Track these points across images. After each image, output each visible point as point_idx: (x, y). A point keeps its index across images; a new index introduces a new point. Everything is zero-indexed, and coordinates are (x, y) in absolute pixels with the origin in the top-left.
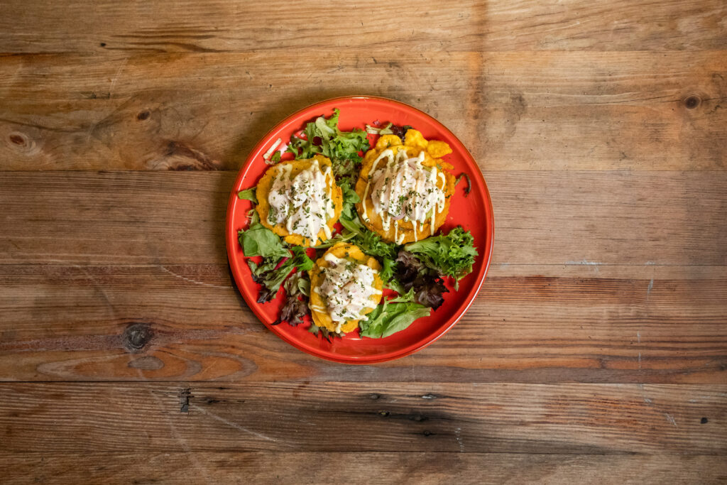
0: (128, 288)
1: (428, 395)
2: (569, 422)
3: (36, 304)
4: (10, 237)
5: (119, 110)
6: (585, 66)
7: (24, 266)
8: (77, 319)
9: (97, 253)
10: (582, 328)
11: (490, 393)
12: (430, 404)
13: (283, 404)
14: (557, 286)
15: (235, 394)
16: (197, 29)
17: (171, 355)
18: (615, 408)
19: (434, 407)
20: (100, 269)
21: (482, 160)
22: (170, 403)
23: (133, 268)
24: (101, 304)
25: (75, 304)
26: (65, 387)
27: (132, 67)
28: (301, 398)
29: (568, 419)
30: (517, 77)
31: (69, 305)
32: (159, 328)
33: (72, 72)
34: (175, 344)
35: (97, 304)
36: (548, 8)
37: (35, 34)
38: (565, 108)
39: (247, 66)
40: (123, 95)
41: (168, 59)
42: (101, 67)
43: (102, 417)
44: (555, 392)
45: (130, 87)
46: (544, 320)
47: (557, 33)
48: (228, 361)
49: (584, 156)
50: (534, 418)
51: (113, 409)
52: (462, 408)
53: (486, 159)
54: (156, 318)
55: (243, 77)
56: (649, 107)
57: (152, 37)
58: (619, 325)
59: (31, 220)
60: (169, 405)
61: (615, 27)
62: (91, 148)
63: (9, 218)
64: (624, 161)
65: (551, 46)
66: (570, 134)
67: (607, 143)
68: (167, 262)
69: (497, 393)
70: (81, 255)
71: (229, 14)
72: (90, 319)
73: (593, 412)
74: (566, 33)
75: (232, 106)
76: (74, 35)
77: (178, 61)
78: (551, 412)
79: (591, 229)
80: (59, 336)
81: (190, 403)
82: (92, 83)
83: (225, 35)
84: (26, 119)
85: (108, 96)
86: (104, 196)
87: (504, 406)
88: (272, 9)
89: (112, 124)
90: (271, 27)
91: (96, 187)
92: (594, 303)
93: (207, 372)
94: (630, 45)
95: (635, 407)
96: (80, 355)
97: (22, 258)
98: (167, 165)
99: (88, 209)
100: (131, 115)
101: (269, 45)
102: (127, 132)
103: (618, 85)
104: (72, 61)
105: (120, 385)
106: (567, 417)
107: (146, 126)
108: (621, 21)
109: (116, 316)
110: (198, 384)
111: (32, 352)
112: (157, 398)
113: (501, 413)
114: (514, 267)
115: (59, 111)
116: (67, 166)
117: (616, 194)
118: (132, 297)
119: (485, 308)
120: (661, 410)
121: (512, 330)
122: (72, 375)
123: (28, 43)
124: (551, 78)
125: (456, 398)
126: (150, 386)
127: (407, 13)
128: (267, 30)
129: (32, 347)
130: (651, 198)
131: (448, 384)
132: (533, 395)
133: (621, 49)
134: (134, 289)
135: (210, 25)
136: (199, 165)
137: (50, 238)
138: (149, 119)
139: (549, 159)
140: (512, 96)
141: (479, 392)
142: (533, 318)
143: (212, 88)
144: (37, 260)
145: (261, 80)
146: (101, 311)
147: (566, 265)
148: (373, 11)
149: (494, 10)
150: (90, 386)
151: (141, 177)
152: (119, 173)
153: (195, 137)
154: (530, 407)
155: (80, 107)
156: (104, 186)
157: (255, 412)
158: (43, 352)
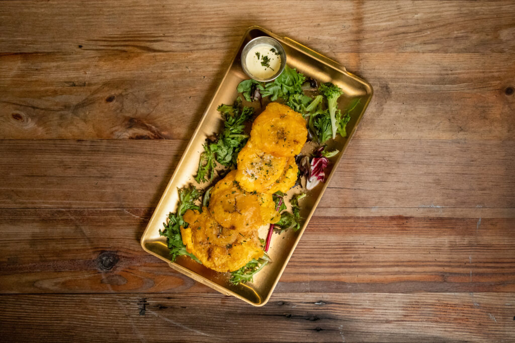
0: (100, 226)
1: (319, 302)
2: (420, 320)
3: (32, 237)
4: (12, 188)
5: (92, 94)
6: (434, 64)
7: (24, 210)
8: (63, 248)
9: (77, 200)
10: (430, 253)
11: (364, 300)
12: (321, 308)
13: (213, 309)
14: (412, 223)
15: (179, 302)
16: (150, 35)
17: (132, 274)
18: (453, 310)
19: (323, 311)
20: (80, 211)
21: (359, 132)
22: (132, 308)
23: (104, 211)
24: (79, 237)
25: (61, 237)
26: (54, 297)
27: (102, 63)
28: (227, 305)
29: (419, 318)
30: (384, 72)
31: (56, 238)
32: (123, 255)
33: (58, 67)
34: (134, 266)
35: (77, 237)
36: (407, 22)
37: (30, 38)
38: (419, 94)
39: (187, 63)
40: (95, 84)
41: (129, 57)
42: (79, 63)
43: (82, 319)
44: (410, 299)
45: (101, 78)
46: (403, 247)
47: (414, 39)
48: (174, 278)
49: (432, 129)
50: (395, 318)
51: (90, 313)
52: (343, 311)
53: (362, 131)
54: (121, 248)
55: (184, 70)
56: (479, 94)
57: (116, 41)
58: (456, 251)
59: (28, 176)
60: (131, 310)
61: (455, 35)
62: (72, 123)
63: (12, 174)
64: (462, 133)
65: (409, 49)
66: (422, 113)
67: (449, 120)
68: (129, 207)
69: (369, 300)
70: (65, 201)
71: (174, 24)
72: (73, 248)
73: (437, 313)
74: (420, 40)
75: (176, 91)
76: (59, 39)
77: (136, 58)
78: (407, 313)
79: (437, 182)
80: (50, 261)
81: (146, 309)
82: (72, 75)
83: (171, 39)
84: (24, 101)
85: (84, 85)
86: (82, 158)
87: (374, 309)
88: (205, 20)
89: (88, 105)
90: (205, 34)
91: (76, 152)
92: (439, 235)
93: (158, 286)
94: (465, 49)
95: (467, 309)
96: (65, 274)
97: (23, 204)
98: (128, 135)
99: (70, 168)
100: (102, 98)
101: (202, 47)
102: (98, 111)
103: (457, 78)
104: (57, 58)
105: (95, 296)
106: (419, 317)
107: (112, 107)
108: (460, 32)
109: (92, 246)
110: (152, 295)
111: (30, 272)
112: (121, 305)
113: (372, 314)
114: (381, 210)
115: (49, 96)
116: (54, 136)
117: (455, 157)
118: (102, 232)
119: (361, 239)
120: (486, 311)
121: (380, 255)
122: (60, 289)
123: (25, 45)
124: (409, 72)
125: (340, 304)
126: (118, 297)
127: (304, 24)
128: (201, 36)
129: (30, 269)
130: (479, 160)
131: (334, 293)
132: (395, 302)
133: (459, 51)
134: (104, 226)
135: (160, 32)
136: (152, 135)
137: (43, 189)
138: (114, 101)
139: (407, 131)
140: (381, 85)
141: (356, 300)
142: (395, 246)
143: (161, 78)
144: (33, 205)
145: (197, 73)
146: (80, 242)
147: (419, 208)
148: (279, 22)
149: (368, 22)
150: (74, 297)
151: (109, 144)
152: (92, 142)
153: (148, 115)
154: (393, 310)
155: (63, 93)
156: (82, 151)
157: (193, 315)
158: (38, 272)
